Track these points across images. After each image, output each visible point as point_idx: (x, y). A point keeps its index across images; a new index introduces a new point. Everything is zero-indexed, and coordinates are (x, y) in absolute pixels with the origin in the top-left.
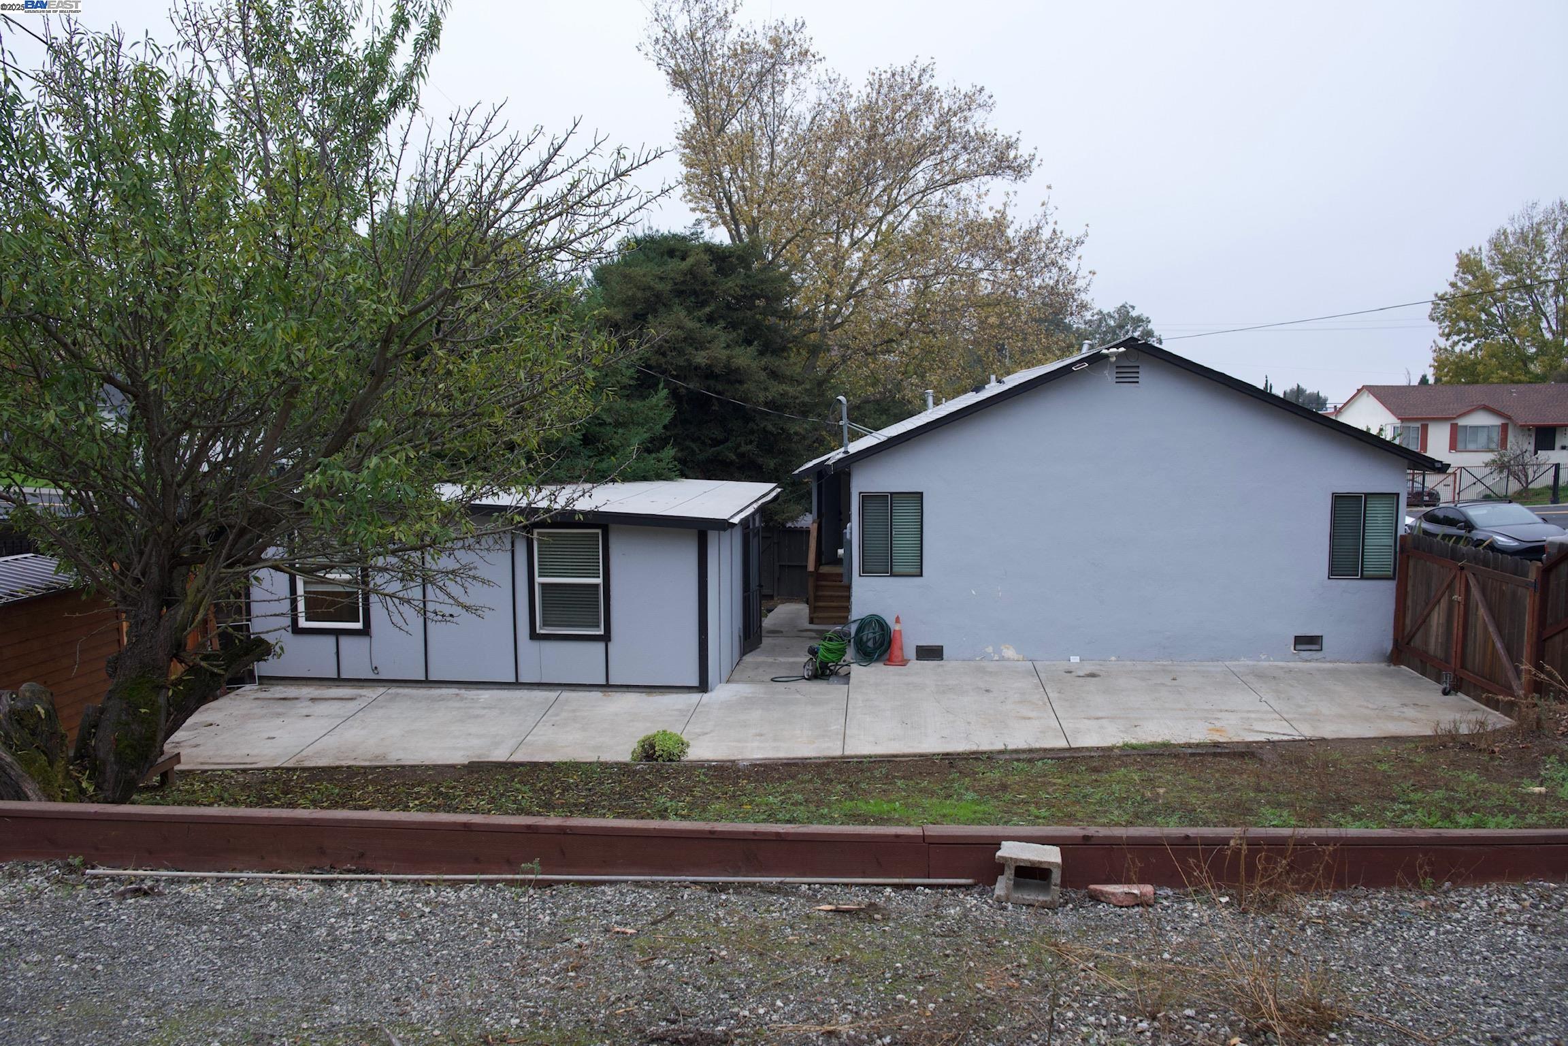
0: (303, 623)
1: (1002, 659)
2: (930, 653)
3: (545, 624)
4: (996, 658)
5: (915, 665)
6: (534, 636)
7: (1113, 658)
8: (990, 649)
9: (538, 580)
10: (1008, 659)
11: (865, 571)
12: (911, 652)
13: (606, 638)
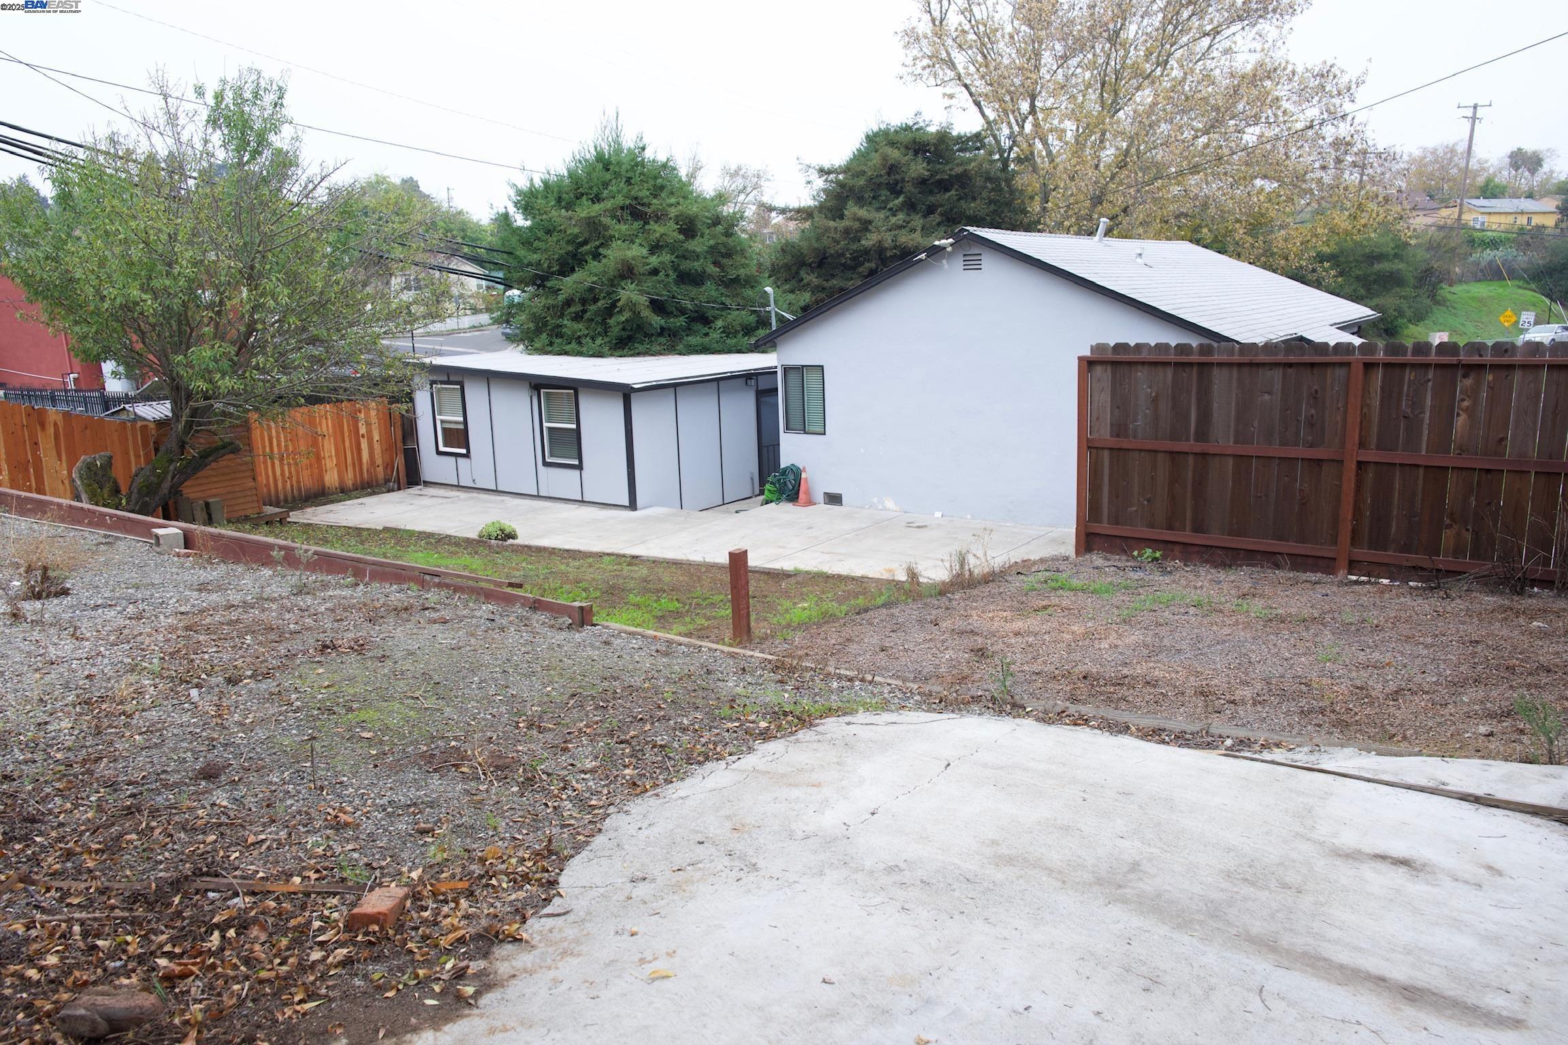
0: (442, 448)
1: (885, 509)
2: (834, 499)
3: (552, 455)
4: (880, 507)
5: (822, 507)
6: (546, 464)
7: (969, 517)
8: (875, 500)
9: (546, 425)
10: (889, 510)
11: (788, 428)
12: (820, 497)
13: (580, 467)
